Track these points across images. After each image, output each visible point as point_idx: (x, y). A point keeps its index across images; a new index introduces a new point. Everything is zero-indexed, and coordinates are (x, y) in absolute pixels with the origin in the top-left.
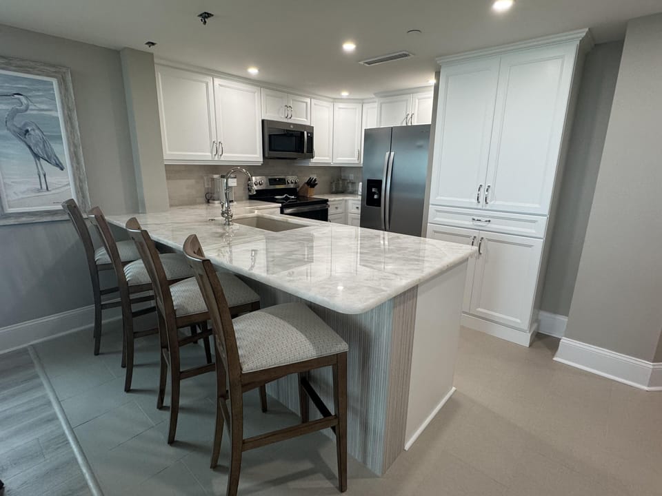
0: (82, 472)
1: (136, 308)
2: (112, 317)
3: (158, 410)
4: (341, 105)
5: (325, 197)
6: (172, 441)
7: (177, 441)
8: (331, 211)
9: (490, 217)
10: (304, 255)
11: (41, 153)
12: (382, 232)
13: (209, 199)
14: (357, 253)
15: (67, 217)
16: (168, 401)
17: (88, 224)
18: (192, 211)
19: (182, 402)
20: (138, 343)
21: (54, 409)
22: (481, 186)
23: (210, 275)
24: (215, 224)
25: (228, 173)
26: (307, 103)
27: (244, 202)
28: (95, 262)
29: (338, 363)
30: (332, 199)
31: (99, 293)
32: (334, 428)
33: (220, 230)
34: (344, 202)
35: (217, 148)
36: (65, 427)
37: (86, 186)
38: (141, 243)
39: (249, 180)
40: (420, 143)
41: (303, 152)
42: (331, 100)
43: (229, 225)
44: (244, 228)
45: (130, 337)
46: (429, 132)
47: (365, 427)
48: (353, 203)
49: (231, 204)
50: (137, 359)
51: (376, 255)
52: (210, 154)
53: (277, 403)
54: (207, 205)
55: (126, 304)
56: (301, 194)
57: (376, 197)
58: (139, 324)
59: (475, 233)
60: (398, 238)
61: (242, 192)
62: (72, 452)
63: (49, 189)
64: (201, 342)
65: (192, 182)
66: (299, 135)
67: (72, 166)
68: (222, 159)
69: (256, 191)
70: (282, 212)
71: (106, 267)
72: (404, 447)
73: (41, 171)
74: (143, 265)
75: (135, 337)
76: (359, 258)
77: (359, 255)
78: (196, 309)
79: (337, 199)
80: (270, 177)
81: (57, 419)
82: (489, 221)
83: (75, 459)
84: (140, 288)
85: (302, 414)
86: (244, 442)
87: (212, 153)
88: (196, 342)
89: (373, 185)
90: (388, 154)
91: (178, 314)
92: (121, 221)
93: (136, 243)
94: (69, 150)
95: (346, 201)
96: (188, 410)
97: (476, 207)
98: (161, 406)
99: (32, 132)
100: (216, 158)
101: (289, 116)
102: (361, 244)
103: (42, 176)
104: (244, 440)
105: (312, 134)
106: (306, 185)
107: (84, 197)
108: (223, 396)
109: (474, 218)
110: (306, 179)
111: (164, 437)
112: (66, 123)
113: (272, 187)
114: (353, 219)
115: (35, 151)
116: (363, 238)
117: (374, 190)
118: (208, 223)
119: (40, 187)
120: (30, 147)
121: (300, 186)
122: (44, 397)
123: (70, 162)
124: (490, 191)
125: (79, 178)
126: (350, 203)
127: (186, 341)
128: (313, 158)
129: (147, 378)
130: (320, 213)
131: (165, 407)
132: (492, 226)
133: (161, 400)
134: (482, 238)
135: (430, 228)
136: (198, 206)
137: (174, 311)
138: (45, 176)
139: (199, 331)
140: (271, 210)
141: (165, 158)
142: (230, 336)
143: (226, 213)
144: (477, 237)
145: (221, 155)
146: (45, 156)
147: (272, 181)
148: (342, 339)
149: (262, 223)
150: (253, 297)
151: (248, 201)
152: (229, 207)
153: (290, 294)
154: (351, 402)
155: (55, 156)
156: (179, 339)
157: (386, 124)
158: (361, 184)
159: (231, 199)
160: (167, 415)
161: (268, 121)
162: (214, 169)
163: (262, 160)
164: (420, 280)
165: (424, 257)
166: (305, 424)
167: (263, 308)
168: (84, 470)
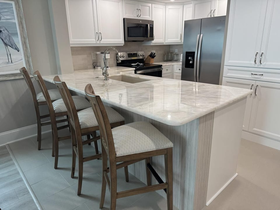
0: (36, 206)
1: (59, 125)
2: (47, 130)
3: (72, 178)
4: (170, 7)
5: (160, 64)
6: (79, 194)
7: (82, 194)
8: (164, 72)
9: (262, 72)
10: (148, 95)
11: (8, 43)
12: (194, 82)
13: (95, 66)
14: (179, 94)
15: (22, 77)
16: (77, 174)
17: (33, 80)
18: (86, 73)
19: (84, 175)
20: (61, 144)
21: (21, 176)
22: (257, 53)
23: (100, 104)
24: (99, 80)
25: (106, 50)
26: (149, 7)
27: (114, 67)
28: (37, 101)
29: (168, 153)
30: (164, 64)
31: (39, 117)
32: (165, 190)
33: (101, 83)
34: (172, 66)
35: (99, 36)
36: (27, 185)
37: (30, 60)
38: (62, 89)
39: (117, 54)
40: (219, 28)
41: (147, 37)
42: (164, 4)
43: (107, 80)
44: (115, 81)
45: (56, 141)
46: (224, 21)
47: (183, 191)
48: (177, 67)
49: (107, 69)
50: (60, 152)
51: (190, 95)
52: (95, 40)
53: (134, 177)
54: (94, 69)
55: (54, 123)
56: (146, 62)
57: (191, 62)
58: (61, 133)
59: (253, 82)
60: (204, 85)
61: (113, 62)
62: (31, 197)
63: (13, 62)
64: (93, 144)
65: (85, 56)
66: (145, 27)
67: (24, 50)
68: (102, 42)
69: (121, 61)
70: (135, 73)
71: (43, 103)
72: (206, 204)
73: (8, 52)
74: (63, 102)
75: (59, 140)
76: (180, 97)
77: (180, 95)
78: (91, 124)
79: (167, 64)
80: (128, 53)
81: (23, 180)
82: (262, 75)
83: (33, 200)
84: (61, 114)
85: (148, 183)
86: (117, 194)
87: (96, 40)
88: (90, 144)
89: (190, 55)
90: (198, 35)
91: (82, 127)
92: (50, 78)
93: (59, 89)
94: (22, 40)
95: (173, 65)
96: (87, 179)
97: (254, 66)
98: (73, 177)
99: (3, 32)
100: (98, 42)
101: (139, 15)
102: (181, 89)
103: (9, 55)
104: (117, 193)
105: (153, 25)
106: (149, 57)
107: (30, 66)
108: (106, 170)
109: (253, 73)
110: (149, 53)
111: (76, 192)
112: (19, 26)
113: (130, 59)
114: (177, 76)
115: (5, 41)
116: (182, 86)
117: (190, 58)
118: (95, 79)
119: (8, 61)
120: (2, 40)
121: (146, 58)
122: (16, 170)
123: (22, 47)
124: (263, 56)
125: (27, 55)
126: (175, 66)
127: (84, 143)
128: (153, 40)
129: (65, 162)
130: (158, 73)
131: (75, 177)
132: (264, 78)
133: (73, 173)
134: (257, 86)
135: (224, 80)
136: (89, 70)
137: (80, 126)
138: (10, 55)
139: (91, 137)
140: (129, 72)
141: (70, 43)
142: (110, 136)
143: (105, 74)
144: (254, 85)
145: (101, 40)
146: (10, 44)
147: (130, 55)
148: (169, 140)
149: (125, 79)
150: (121, 118)
151: (116, 67)
152: (106, 70)
153: (141, 115)
154: (175, 177)
155: (15, 44)
156: (83, 141)
157: (198, 17)
158: (182, 55)
159: (107, 66)
160: (76, 181)
161: (126, 18)
162: (97, 48)
163: (124, 43)
164: (215, 108)
165: (220, 96)
166: (150, 187)
167: (127, 123)
168: (38, 206)
